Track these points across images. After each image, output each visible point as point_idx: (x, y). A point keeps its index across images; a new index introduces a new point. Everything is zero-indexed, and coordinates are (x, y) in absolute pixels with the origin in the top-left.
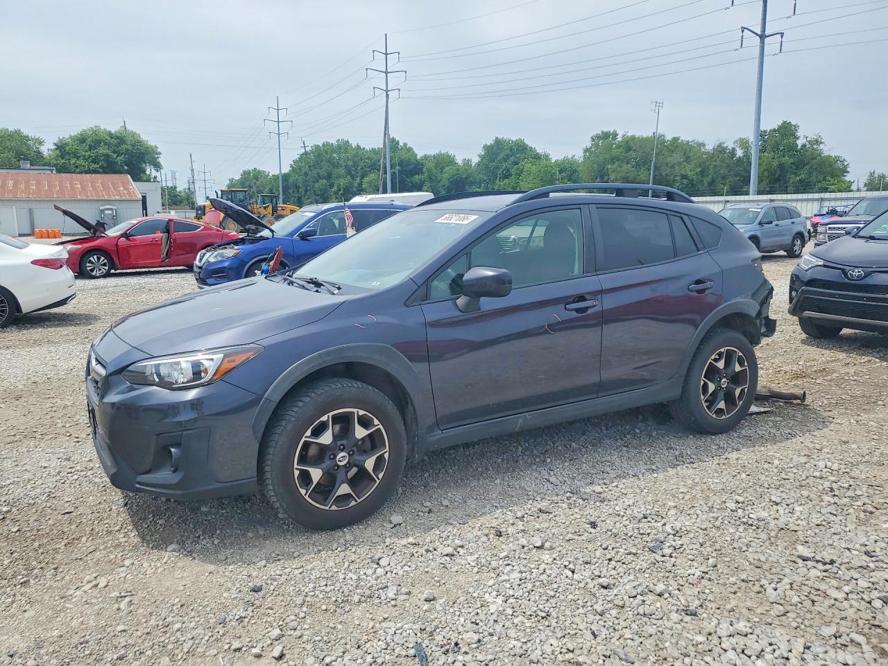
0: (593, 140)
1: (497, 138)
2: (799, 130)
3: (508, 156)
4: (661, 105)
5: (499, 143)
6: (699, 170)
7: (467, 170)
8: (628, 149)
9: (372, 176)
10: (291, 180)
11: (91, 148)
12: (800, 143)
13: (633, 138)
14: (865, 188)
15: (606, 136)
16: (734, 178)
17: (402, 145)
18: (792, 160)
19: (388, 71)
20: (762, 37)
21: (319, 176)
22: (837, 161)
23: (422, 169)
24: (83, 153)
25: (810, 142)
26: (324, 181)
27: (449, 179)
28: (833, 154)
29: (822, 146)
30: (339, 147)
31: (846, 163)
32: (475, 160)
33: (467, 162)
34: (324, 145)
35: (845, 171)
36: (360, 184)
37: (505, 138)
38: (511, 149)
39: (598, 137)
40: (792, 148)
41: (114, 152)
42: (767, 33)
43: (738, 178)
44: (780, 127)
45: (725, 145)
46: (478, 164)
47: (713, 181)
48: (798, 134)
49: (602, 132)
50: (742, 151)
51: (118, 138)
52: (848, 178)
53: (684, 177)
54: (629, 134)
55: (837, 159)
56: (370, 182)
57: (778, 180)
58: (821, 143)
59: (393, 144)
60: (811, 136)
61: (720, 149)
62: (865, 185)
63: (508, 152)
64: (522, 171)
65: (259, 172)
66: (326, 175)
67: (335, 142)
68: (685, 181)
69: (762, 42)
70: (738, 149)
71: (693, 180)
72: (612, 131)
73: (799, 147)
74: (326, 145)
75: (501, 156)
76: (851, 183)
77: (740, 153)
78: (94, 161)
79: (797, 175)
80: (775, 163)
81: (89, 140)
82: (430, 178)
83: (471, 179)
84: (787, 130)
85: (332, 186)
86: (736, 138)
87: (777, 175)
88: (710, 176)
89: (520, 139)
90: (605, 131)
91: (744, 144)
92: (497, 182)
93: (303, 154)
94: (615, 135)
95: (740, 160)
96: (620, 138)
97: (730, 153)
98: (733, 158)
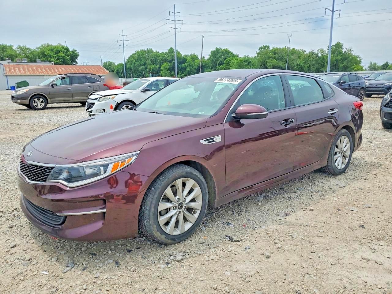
0: (260, 49)
1: (216, 48)
2: (344, 46)
3: (222, 56)
5: (217, 50)
6: (304, 61)
7: (203, 62)
8: (275, 53)
10: (128, 66)
11: (56, 53)
12: (344, 51)
13: (277, 49)
14: (368, 69)
15: (265, 47)
16: (318, 65)
17: (175, 50)
18: (341, 58)
19: (176, 20)
20: (333, 11)
21: (140, 64)
22: (357, 57)
24: (54, 56)
25: (348, 50)
26: (143, 67)
28: (356, 55)
29: (352, 52)
30: (148, 51)
31: (361, 58)
32: (207, 57)
34: (141, 51)
35: (360, 61)
36: (160, 68)
37: (220, 48)
38: (223, 53)
39: (262, 48)
40: (340, 53)
41: (66, 55)
42: (334, 10)
43: (319, 65)
44: (336, 45)
45: (314, 52)
46: (209, 59)
47: (309, 66)
48: (343, 47)
49: (263, 46)
50: (321, 54)
51: (66, 49)
52: (362, 64)
53: (298, 64)
54: (275, 47)
55: (358, 57)
56: (165, 67)
57: (335, 65)
58: (352, 51)
59: (171, 50)
60: (348, 48)
61: (312, 53)
62: (368, 67)
63: (221, 54)
64: (230, 62)
65: (111, 62)
66: (143, 64)
67: (146, 50)
68: (299, 66)
69: (333, 14)
70: (319, 53)
71: (301, 66)
72: (267, 45)
73: (343, 52)
74: (142, 51)
75: (219, 55)
76: (363, 67)
77: (320, 55)
78: (58, 59)
79: (342, 64)
80: (334, 59)
81: (55, 50)
82: (190, 65)
83: (207, 65)
84: (339, 46)
85: (146, 68)
86: (319, 49)
87: (335, 64)
88: (308, 64)
89: (226, 48)
91: (322, 51)
92: (217, 66)
93: (132, 55)
94: (268, 47)
95: (320, 58)
96: (271, 48)
97: (316, 55)
98: (317, 57)
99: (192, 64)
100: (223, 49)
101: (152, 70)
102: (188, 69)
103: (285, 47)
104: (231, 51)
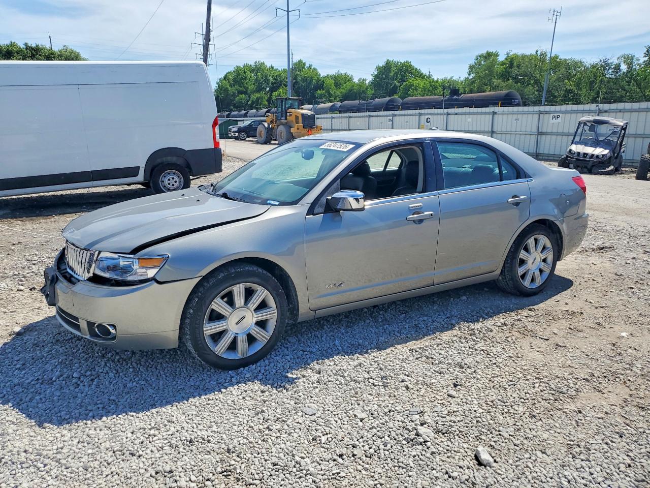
0: (477, 58)
1: (388, 60)
3: (397, 76)
4: (559, 14)
5: (389, 64)
7: (361, 86)
8: (511, 66)
9: (280, 90)
13: (516, 56)
15: (489, 55)
17: (308, 66)
23: (324, 85)
32: (369, 79)
33: (362, 81)
38: (400, 69)
39: (481, 57)
46: (372, 82)
50: (626, 67)
54: (513, 53)
59: (299, 65)
63: (396, 72)
64: (410, 87)
66: (245, 90)
67: (253, 64)
72: (494, 52)
75: (392, 74)
77: (624, 68)
89: (407, 61)
90: (489, 51)
91: (629, 60)
93: (227, 73)
94: (497, 55)
95: (626, 74)
96: (502, 58)
97: (615, 68)
98: (617, 73)
100: (401, 63)
103: (535, 53)
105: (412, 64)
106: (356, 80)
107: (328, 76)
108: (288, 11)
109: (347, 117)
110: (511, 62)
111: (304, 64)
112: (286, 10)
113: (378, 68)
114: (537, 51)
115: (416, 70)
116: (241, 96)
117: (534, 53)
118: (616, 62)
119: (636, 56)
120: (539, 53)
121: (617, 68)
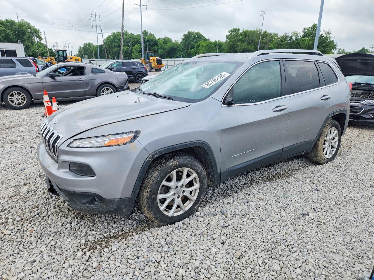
0: (230, 32)
1: (189, 31)
3: (194, 39)
4: (265, 13)
5: (190, 33)
6: (277, 45)
7: (176, 44)
8: (246, 36)
9: (136, 46)
12: (321, 33)
13: (247, 31)
17: (149, 33)
23: (158, 44)
25: (325, 33)
27: (169, 48)
29: (331, 35)
32: (180, 41)
33: (177, 42)
37: (192, 31)
38: (195, 36)
39: (232, 31)
44: (312, 27)
45: (288, 35)
46: (181, 43)
49: (233, 29)
54: (246, 29)
59: (145, 33)
60: (327, 30)
61: (285, 36)
63: (193, 38)
64: (199, 46)
66: (118, 45)
70: (293, 36)
72: (237, 28)
73: (319, 36)
74: (117, 33)
75: (191, 39)
77: (294, 38)
80: (311, 43)
82: (161, 48)
83: (178, 49)
86: (293, 31)
89: (199, 32)
91: (296, 34)
92: (189, 50)
94: (239, 30)
95: (294, 41)
96: (241, 31)
97: (290, 38)
98: (291, 40)
99: (164, 47)
100: (195, 33)
101: (125, 51)
102: (159, 52)
104: (202, 35)
105: (201, 33)
106: (174, 41)
107: (159, 39)
108: (141, 6)
109: (174, 60)
110: (246, 34)
111: (147, 32)
112: (140, 5)
113: (184, 35)
114: (257, 29)
115: (203, 36)
116: (116, 48)
117: (256, 30)
118: (290, 35)
119: (298, 33)
120: (258, 30)
121: (291, 38)
